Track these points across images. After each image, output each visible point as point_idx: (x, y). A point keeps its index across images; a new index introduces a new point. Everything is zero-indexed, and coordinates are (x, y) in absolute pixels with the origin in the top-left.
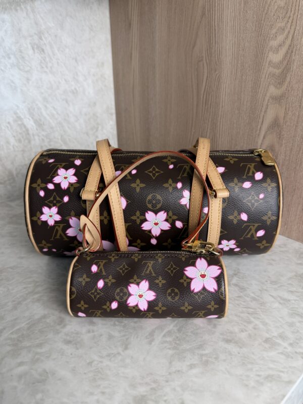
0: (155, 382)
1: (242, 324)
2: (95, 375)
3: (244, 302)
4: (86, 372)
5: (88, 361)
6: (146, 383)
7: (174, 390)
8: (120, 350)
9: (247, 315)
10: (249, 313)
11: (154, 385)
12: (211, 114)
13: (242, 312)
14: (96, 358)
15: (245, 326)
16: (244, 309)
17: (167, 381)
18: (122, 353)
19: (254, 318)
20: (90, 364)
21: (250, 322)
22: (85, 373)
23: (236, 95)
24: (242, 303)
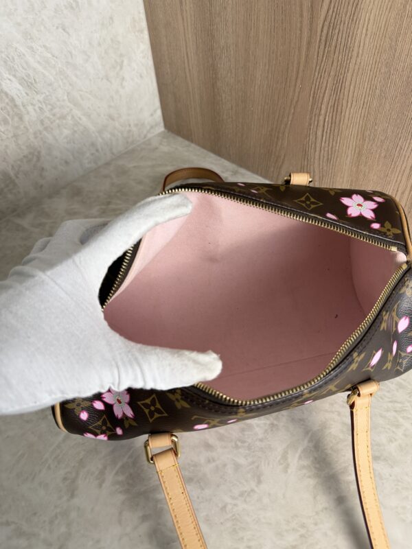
0: (303, 526)
1: (389, 429)
2: (234, 525)
3: (388, 392)
4: (222, 521)
5: (220, 505)
6: (293, 529)
7: (326, 534)
8: (253, 484)
9: (394, 414)
10: (396, 411)
11: (303, 531)
12: (335, 64)
13: (388, 411)
14: (228, 500)
15: (393, 432)
16: (390, 405)
17: (316, 524)
18: (256, 489)
19: (403, 418)
20: (224, 508)
21: (398, 426)
22: (222, 523)
23: (387, 40)
24: (387, 394)
